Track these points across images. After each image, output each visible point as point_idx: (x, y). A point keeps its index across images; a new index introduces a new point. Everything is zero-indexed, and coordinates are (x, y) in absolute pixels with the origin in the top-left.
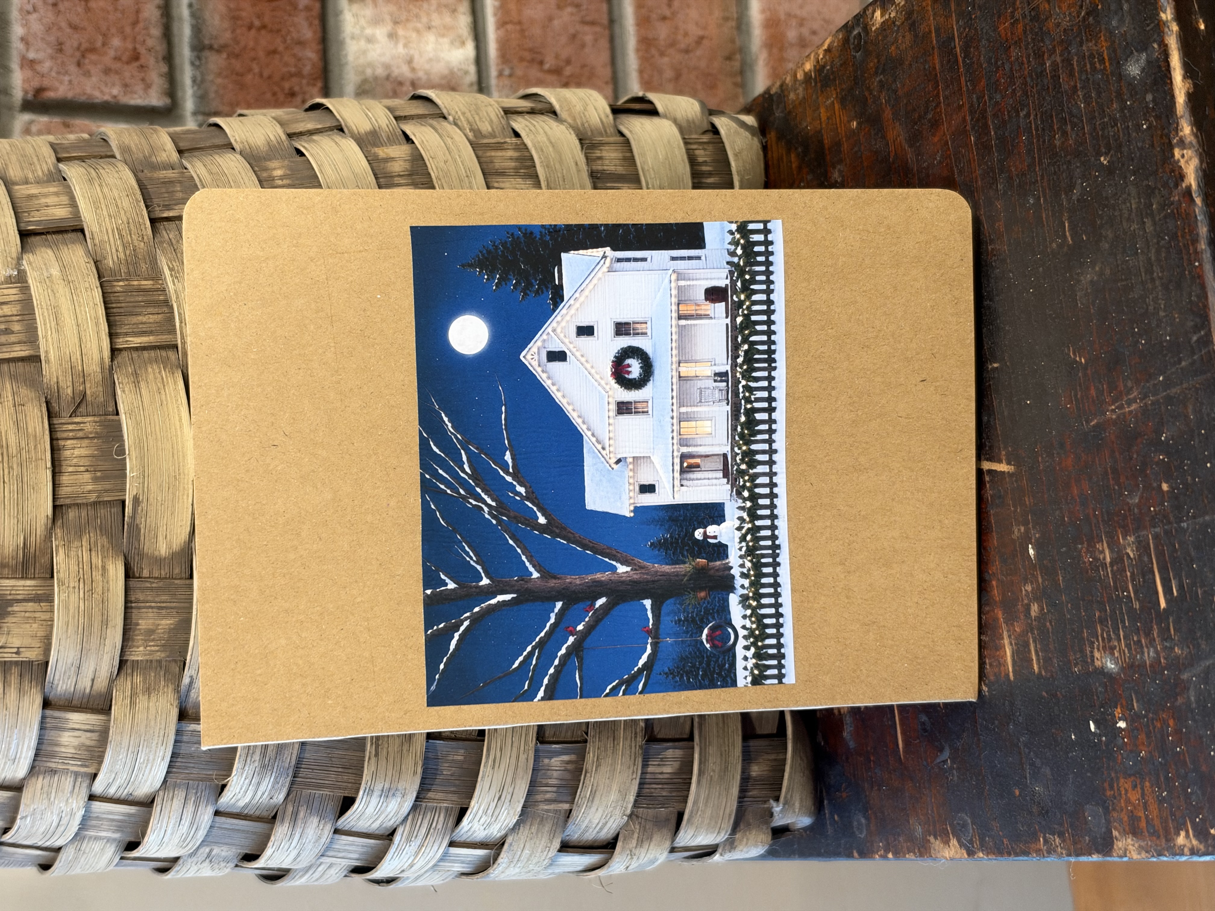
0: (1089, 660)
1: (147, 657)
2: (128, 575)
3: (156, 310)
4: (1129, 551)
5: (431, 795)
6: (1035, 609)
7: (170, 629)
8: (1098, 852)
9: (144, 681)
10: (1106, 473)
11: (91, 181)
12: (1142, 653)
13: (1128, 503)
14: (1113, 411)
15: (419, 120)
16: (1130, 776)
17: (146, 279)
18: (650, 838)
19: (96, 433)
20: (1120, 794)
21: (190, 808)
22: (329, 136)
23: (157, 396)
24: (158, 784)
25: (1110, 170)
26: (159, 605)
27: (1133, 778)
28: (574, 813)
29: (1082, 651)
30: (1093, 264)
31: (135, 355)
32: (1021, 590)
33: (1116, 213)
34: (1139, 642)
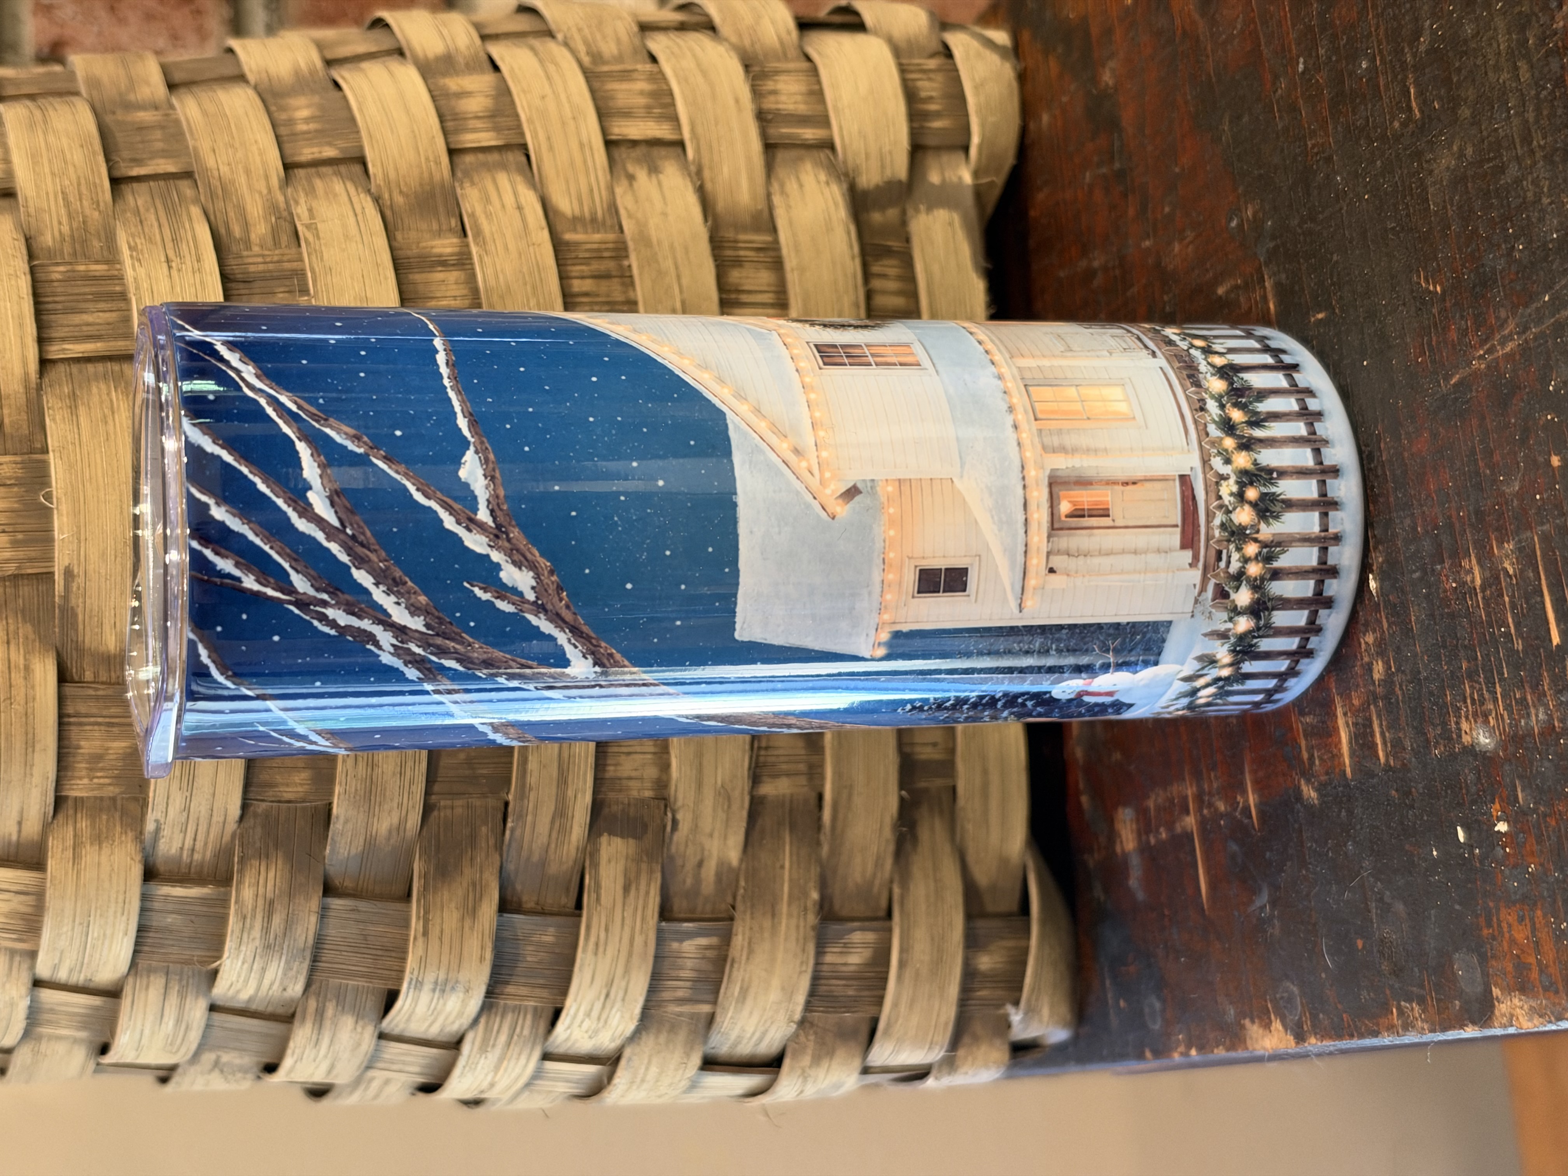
0: (1455, 736)
1: (95, 793)
2: (63, 678)
3: (109, 306)
4: (1507, 566)
5: (511, 988)
6: (1378, 669)
8: (1473, 1022)
9: (93, 825)
10: (1473, 452)
12: (1530, 718)
13: (1505, 493)
14: (1481, 358)
15: (515, 40)
17: (98, 262)
18: (831, 1054)
20: (1501, 933)
21: (174, 1001)
22: (382, 63)
24: (124, 967)
27: (1518, 906)
28: (718, 1017)
29: (1444, 723)
30: (1449, 145)
31: (75, 368)
32: (1361, 643)
33: (1479, 61)
34: (1523, 702)
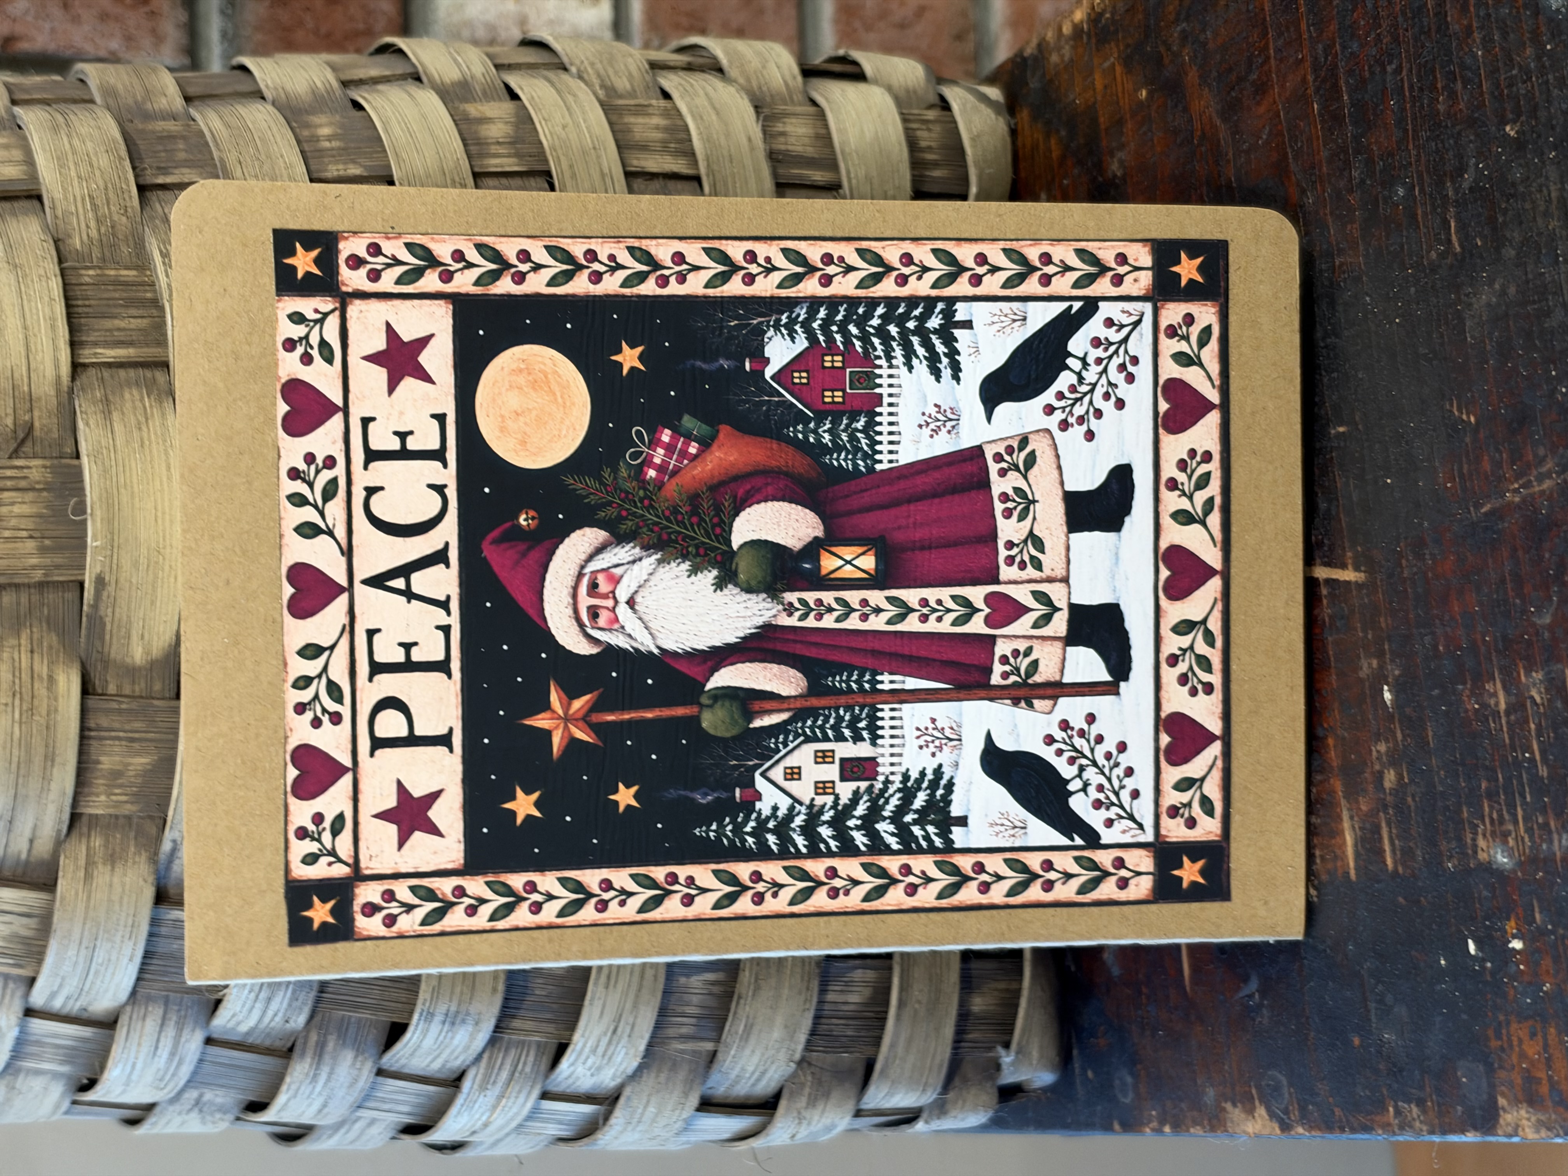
0: (1470, 852)
1: (111, 811)
2: (86, 690)
3: (140, 312)
4: (1534, 693)
5: (516, 1023)
6: (1390, 778)
7: (146, 771)
8: (1476, 1129)
9: (106, 846)
10: (1503, 581)
11: (55, 129)
12: (1550, 842)
13: (1534, 625)
14: (1516, 491)
15: (529, 72)
16: (1527, 1018)
17: (127, 268)
18: (827, 1095)
19: (46, 483)
20: (1511, 1046)
21: (170, 1032)
22: (400, 86)
23: (136, 434)
24: (123, 995)
25: (1519, 144)
26: (130, 735)
27: (1531, 1022)
28: (720, 1056)
29: (1460, 839)
30: (1491, 282)
31: (106, 373)
32: (1371, 750)
33: (1528, 206)
34: (1546, 826)
